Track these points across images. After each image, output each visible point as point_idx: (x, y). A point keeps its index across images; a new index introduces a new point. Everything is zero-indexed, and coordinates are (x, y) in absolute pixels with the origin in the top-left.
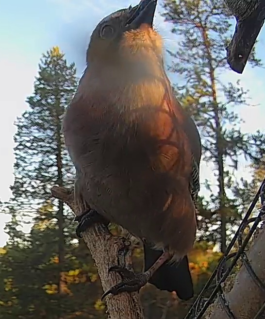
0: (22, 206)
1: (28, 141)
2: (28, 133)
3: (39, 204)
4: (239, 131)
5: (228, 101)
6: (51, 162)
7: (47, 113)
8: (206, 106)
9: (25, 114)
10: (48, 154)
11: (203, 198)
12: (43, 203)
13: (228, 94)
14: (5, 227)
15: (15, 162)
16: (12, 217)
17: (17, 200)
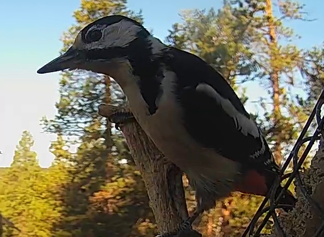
0: (68, 124)
3: (86, 123)
4: (295, 47)
5: (283, 15)
6: (99, 79)
8: (261, 20)
9: (72, 29)
11: (257, 116)
12: (90, 122)
13: (283, 8)
14: (50, 146)
15: (62, 79)
16: (58, 136)
17: (63, 119)
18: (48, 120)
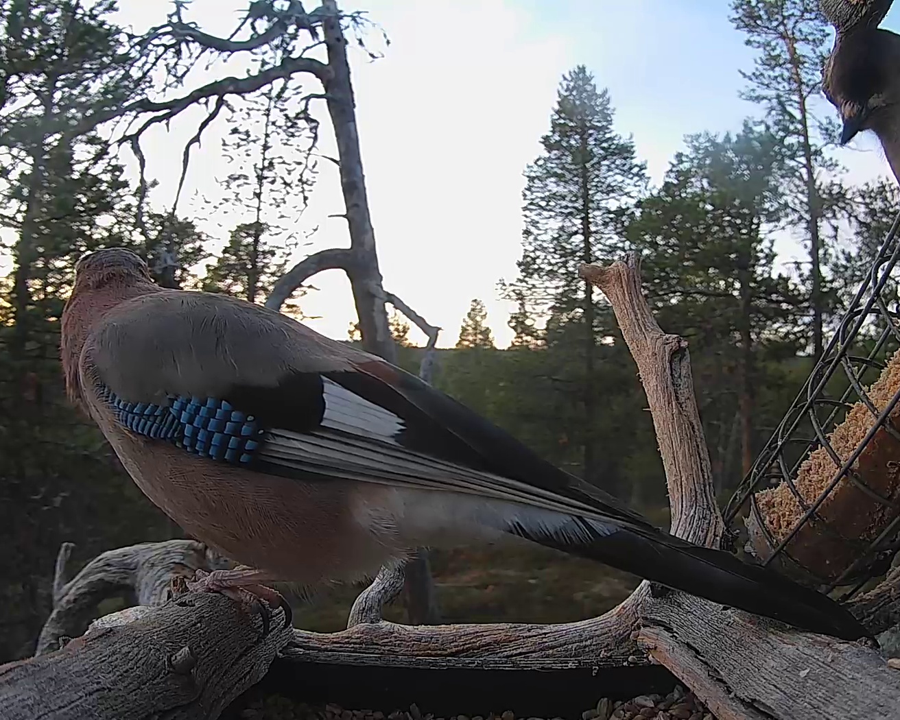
0: (533, 290)
1: (543, 199)
2: (542, 188)
3: (557, 288)
4: (840, 185)
5: (825, 142)
6: (575, 229)
7: (569, 159)
8: (795, 148)
9: (538, 160)
10: (570, 217)
11: (789, 279)
12: (564, 286)
13: (824, 132)
14: (509, 319)
15: (525, 229)
16: (519, 306)
17: (526, 282)
18: (507, 283)
